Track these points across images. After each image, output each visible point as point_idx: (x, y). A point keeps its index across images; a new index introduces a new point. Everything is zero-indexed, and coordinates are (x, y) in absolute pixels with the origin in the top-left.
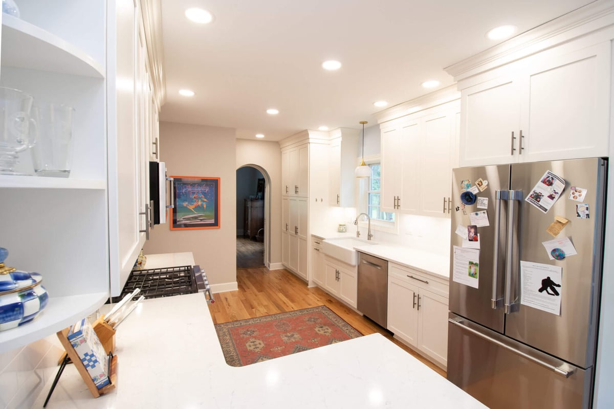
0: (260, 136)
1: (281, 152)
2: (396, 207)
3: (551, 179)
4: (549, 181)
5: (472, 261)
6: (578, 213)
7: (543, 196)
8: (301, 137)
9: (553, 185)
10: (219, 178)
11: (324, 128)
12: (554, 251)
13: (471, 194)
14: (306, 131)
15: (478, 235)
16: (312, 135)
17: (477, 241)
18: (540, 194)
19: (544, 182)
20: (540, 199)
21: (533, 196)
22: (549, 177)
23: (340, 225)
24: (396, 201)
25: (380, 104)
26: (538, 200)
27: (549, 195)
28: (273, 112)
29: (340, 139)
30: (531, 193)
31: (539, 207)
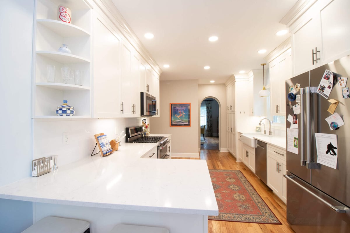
0: (212, 82)
1: (226, 89)
2: (277, 112)
3: (328, 75)
4: (327, 77)
5: (295, 137)
6: (343, 95)
7: (325, 87)
8: (231, 79)
9: (330, 79)
10: (190, 103)
11: (242, 72)
12: (332, 123)
13: (292, 94)
14: (233, 75)
15: (297, 119)
16: (236, 77)
17: (297, 123)
18: (324, 87)
19: (325, 78)
20: (324, 90)
21: (320, 89)
22: (327, 74)
23: (257, 127)
24: (277, 108)
25: (262, 52)
26: (323, 90)
27: (328, 86)
28: (207, 68)
29: (253, 76)
30: (319, 87)
31: (324, 95)
